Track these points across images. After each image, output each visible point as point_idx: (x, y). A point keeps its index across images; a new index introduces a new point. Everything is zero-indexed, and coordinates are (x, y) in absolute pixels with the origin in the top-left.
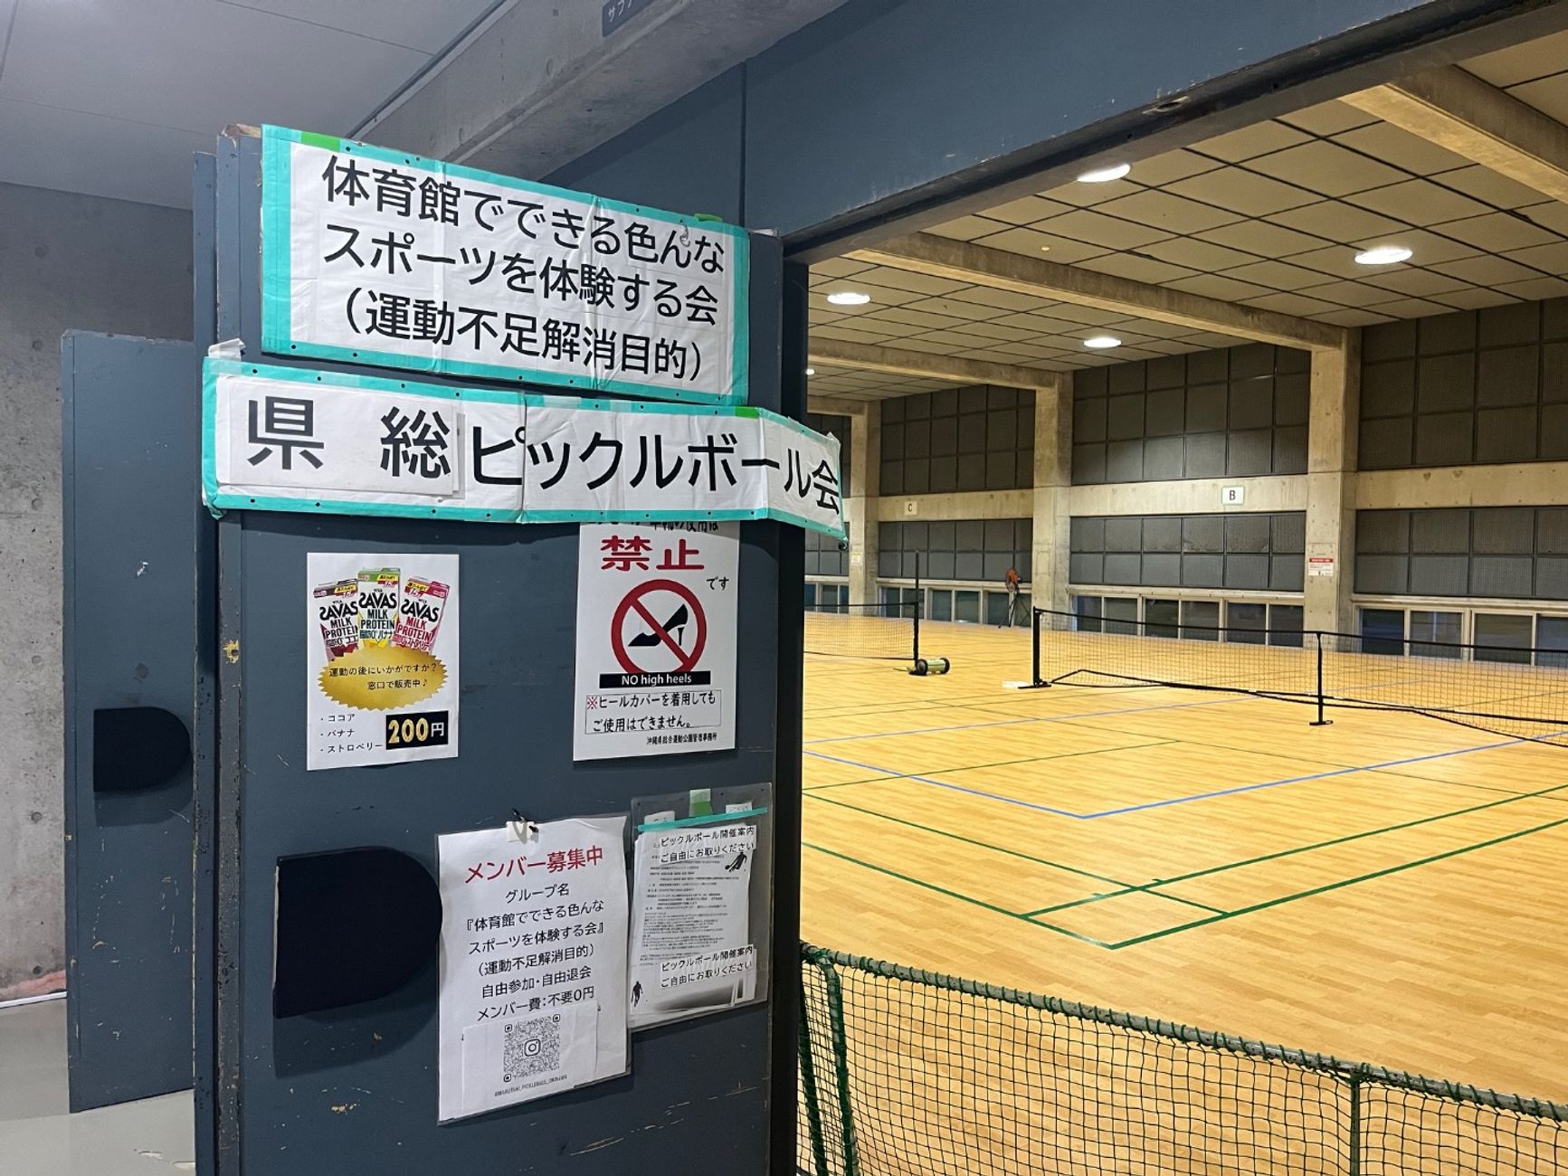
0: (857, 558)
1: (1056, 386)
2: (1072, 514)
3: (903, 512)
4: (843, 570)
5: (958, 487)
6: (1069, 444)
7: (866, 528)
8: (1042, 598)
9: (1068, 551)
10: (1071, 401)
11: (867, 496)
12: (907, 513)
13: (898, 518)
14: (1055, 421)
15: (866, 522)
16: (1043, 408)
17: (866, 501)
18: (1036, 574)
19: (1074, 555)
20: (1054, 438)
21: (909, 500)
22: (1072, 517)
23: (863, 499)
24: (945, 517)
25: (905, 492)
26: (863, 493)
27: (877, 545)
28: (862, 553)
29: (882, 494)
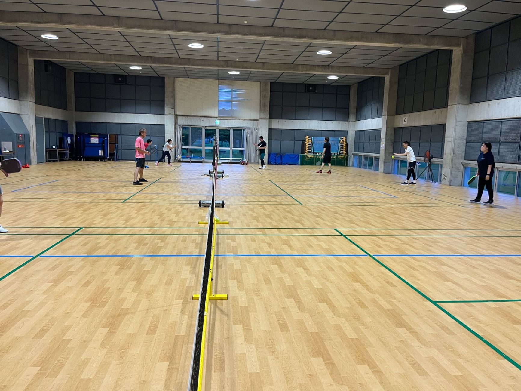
0: (383, 145)
1: (462, 46)
2: (470, 120)
3: (403, 123)
4: (377, 151)
5: (423, 108)
6: (470, 79)
7: (387, 130)
8: (446, 168)
9: (465, 141)
10: (473, 54)
11: (388, 115)
12: (404, 123)
13: (401, 126)
14: (460, 66)
15: (387, 128)
16: (455, 59)
17: (387, 118)
18: (445, 154)
19: (468, 144)
20: (459, 76)
21: (405, 116)
22: (469, 122)
23: (386, 116)
24: (417, 125)
25: (404, 112)
26: (386, 114)
27: (393, 138)
28: (384, 143)
29: (396, 114)
